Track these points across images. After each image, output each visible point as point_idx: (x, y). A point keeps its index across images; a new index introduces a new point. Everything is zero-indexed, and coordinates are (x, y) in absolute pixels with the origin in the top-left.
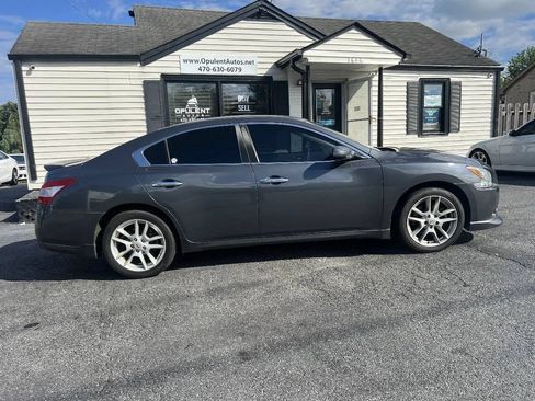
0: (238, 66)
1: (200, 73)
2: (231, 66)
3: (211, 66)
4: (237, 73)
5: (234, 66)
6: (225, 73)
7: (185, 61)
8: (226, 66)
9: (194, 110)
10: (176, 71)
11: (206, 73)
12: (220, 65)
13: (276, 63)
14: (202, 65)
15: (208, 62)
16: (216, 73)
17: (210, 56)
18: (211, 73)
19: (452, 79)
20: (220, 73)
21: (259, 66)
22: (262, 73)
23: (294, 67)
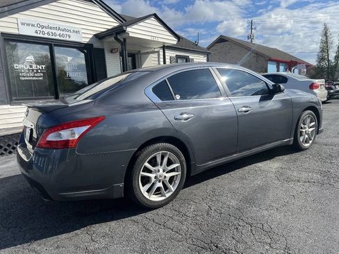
0: (68, 33)
1: (36, 35)
2: (62, 33)
3: (46, 31)
4: (67, 39)
5: (64, 33)
6: (58, 37)
7: (23, 24)
8: (58, 32)
9: (31, 66)
10: (15, 31)
11: (41, 35)
12: (54, 31)
13: (95, 35)
14: (38, 29)
15: (43, 27)
16: (50, 37)
17: (45, 22)
18: (46, 36)
19: (190, 57)
20: (53, 37)
21: (84, 35)
22: (85, 41)
23: (116, 39)
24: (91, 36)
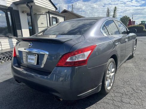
13: (13, 3)
19: (58, 18)
21: (7, 2)
22: (9, 5)
23: (28, 5)
24: (11, 3)
